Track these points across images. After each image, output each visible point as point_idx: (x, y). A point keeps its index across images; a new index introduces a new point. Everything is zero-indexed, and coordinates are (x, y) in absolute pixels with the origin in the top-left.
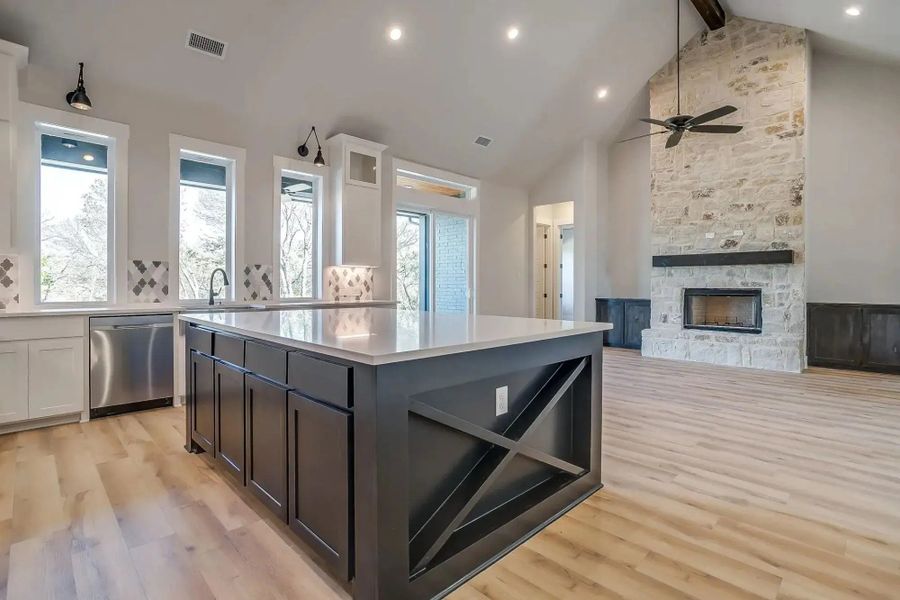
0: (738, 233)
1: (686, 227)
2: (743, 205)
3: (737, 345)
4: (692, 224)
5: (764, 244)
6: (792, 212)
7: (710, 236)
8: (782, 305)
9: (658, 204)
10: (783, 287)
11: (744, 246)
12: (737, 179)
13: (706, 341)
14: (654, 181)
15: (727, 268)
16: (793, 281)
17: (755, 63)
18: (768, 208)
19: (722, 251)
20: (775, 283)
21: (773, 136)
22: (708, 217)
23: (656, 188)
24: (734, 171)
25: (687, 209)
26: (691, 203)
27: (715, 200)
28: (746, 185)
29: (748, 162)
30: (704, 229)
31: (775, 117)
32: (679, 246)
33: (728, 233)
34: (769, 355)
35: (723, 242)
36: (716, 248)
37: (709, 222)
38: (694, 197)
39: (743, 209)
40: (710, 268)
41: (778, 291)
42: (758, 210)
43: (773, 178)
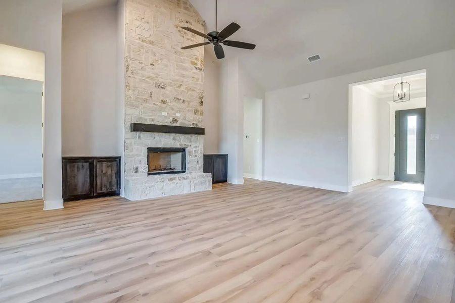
0: (178, 115)
1: (150, 105)
2: (181, 100)
3: (189, 180)
4: (154, 104)
5: (189, 123)
6: (200, 108)
7: (164, 114)
8: (196, 156)
9: (131, 84)
10: (196, 147)
11: (181, 123)
12: (179, 83)
13: (174, 181)
14: (128, 65)
15: (173, 135)
16: (200, 144)
17: (187, 22)
18: (191, 104)
19: (170, 124)
20: (194, 145)
21: (193, 66)
22: (164, 102)
23: (130, 72)
24: (177, 78)
25: (151, 93)
26: (155, 90)
27: (167, 92)
28: (182, 88)
29: (183, 76)
30: (161, 109)
31: (194, 57)
32: (146, 118)
33: (174, 114)
34: (201, 183)
35: (171, 119)
36: (167, 122)
37: (164, 105)
38: (155, 86)
39: (181, 101)
40: (164, 134)
41: (194, 149)
42: (186, 103)
43: (192, 88)
